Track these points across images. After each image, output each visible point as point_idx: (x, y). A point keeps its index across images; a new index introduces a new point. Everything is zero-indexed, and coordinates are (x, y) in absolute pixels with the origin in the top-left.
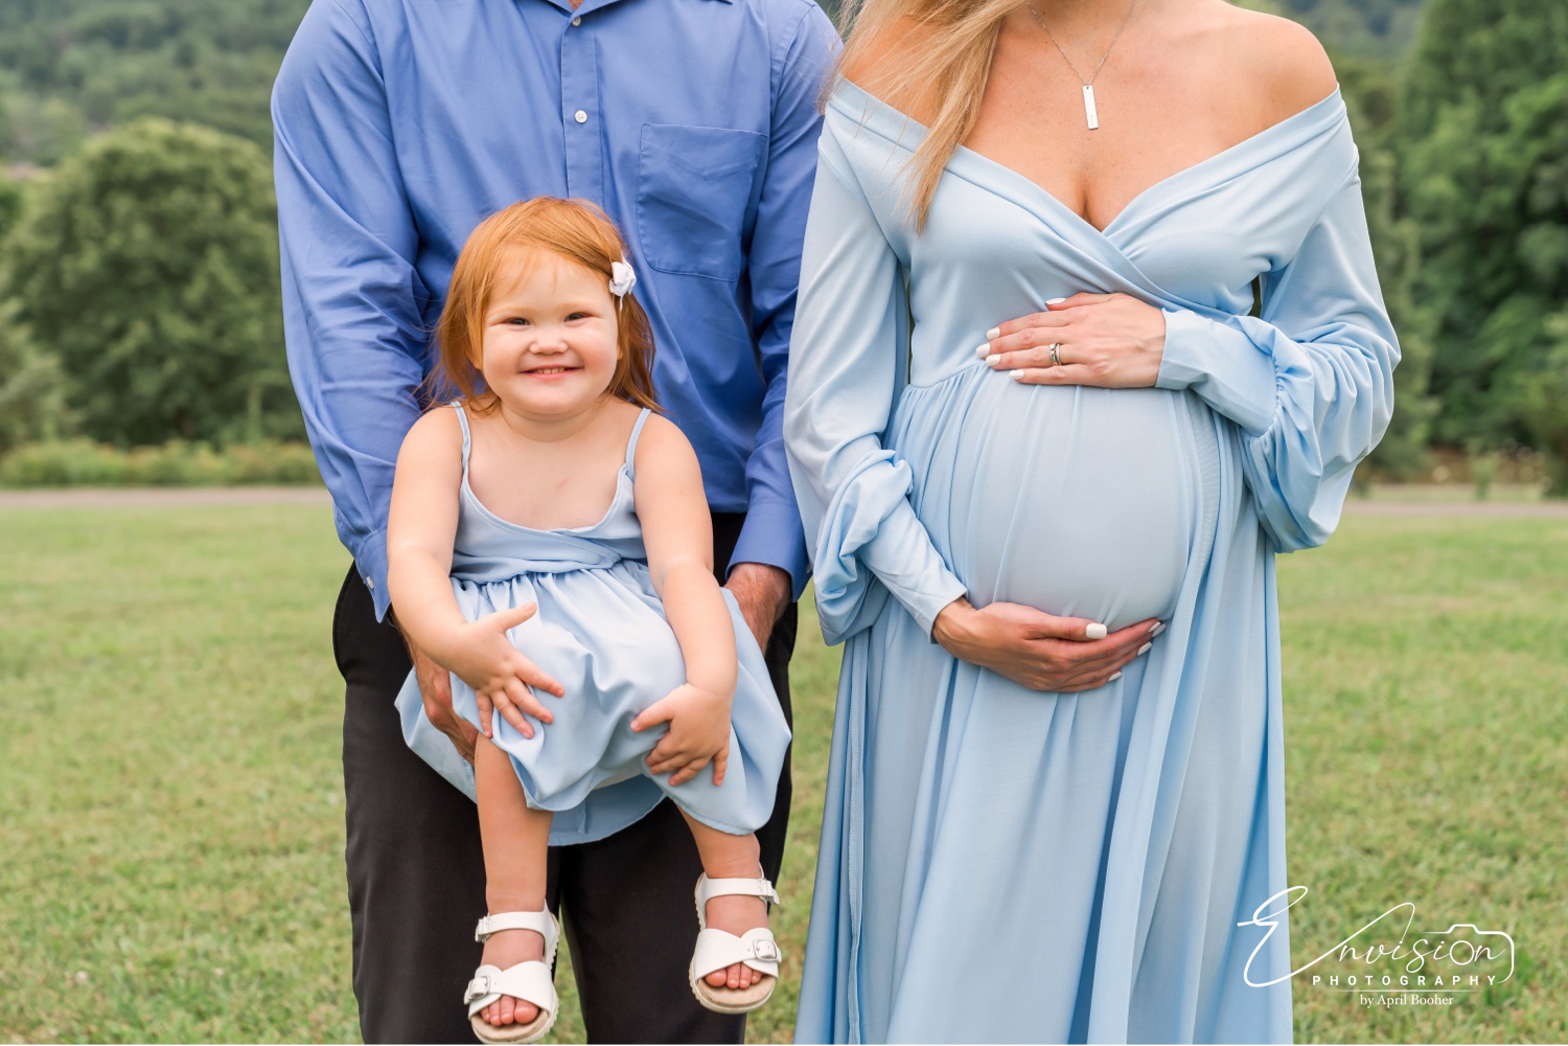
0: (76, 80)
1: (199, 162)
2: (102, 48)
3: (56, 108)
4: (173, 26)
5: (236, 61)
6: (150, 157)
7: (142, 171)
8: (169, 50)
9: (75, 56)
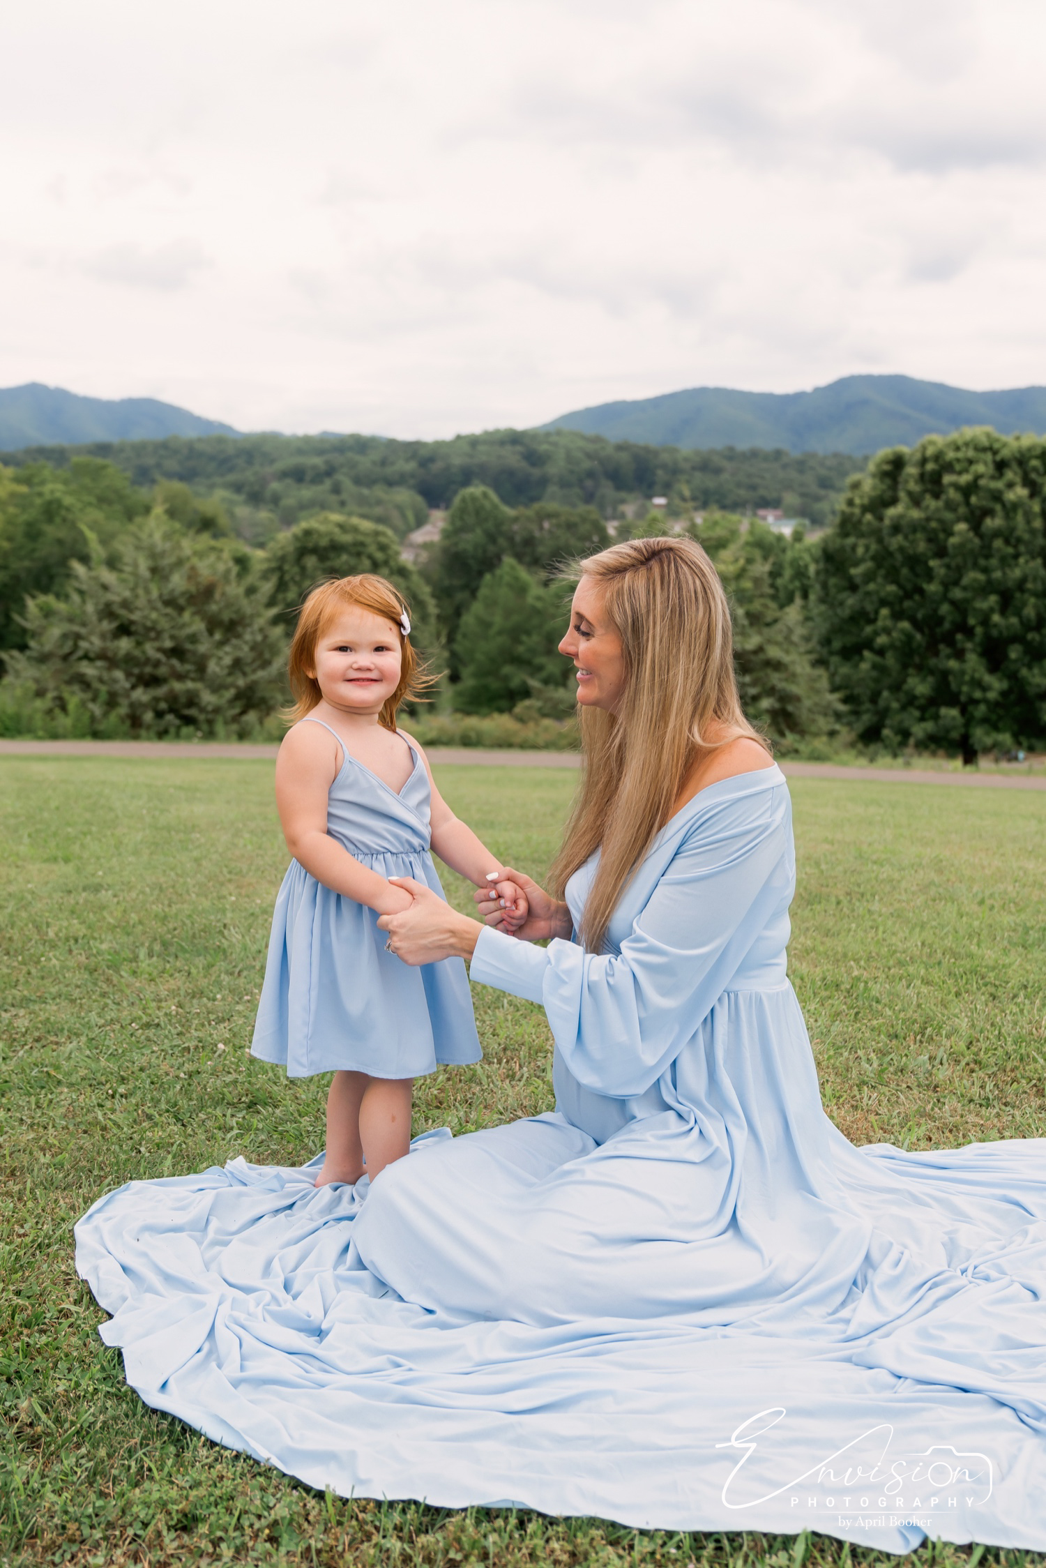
0: (276, 500)
1: (360, 538)
2: (289, 481)
3: (264, 515)
4: (330, 472)
5: (366, 491)
6: (329, 533)
7: (324, 542)
8: (328, 484)
9: (275, 486)
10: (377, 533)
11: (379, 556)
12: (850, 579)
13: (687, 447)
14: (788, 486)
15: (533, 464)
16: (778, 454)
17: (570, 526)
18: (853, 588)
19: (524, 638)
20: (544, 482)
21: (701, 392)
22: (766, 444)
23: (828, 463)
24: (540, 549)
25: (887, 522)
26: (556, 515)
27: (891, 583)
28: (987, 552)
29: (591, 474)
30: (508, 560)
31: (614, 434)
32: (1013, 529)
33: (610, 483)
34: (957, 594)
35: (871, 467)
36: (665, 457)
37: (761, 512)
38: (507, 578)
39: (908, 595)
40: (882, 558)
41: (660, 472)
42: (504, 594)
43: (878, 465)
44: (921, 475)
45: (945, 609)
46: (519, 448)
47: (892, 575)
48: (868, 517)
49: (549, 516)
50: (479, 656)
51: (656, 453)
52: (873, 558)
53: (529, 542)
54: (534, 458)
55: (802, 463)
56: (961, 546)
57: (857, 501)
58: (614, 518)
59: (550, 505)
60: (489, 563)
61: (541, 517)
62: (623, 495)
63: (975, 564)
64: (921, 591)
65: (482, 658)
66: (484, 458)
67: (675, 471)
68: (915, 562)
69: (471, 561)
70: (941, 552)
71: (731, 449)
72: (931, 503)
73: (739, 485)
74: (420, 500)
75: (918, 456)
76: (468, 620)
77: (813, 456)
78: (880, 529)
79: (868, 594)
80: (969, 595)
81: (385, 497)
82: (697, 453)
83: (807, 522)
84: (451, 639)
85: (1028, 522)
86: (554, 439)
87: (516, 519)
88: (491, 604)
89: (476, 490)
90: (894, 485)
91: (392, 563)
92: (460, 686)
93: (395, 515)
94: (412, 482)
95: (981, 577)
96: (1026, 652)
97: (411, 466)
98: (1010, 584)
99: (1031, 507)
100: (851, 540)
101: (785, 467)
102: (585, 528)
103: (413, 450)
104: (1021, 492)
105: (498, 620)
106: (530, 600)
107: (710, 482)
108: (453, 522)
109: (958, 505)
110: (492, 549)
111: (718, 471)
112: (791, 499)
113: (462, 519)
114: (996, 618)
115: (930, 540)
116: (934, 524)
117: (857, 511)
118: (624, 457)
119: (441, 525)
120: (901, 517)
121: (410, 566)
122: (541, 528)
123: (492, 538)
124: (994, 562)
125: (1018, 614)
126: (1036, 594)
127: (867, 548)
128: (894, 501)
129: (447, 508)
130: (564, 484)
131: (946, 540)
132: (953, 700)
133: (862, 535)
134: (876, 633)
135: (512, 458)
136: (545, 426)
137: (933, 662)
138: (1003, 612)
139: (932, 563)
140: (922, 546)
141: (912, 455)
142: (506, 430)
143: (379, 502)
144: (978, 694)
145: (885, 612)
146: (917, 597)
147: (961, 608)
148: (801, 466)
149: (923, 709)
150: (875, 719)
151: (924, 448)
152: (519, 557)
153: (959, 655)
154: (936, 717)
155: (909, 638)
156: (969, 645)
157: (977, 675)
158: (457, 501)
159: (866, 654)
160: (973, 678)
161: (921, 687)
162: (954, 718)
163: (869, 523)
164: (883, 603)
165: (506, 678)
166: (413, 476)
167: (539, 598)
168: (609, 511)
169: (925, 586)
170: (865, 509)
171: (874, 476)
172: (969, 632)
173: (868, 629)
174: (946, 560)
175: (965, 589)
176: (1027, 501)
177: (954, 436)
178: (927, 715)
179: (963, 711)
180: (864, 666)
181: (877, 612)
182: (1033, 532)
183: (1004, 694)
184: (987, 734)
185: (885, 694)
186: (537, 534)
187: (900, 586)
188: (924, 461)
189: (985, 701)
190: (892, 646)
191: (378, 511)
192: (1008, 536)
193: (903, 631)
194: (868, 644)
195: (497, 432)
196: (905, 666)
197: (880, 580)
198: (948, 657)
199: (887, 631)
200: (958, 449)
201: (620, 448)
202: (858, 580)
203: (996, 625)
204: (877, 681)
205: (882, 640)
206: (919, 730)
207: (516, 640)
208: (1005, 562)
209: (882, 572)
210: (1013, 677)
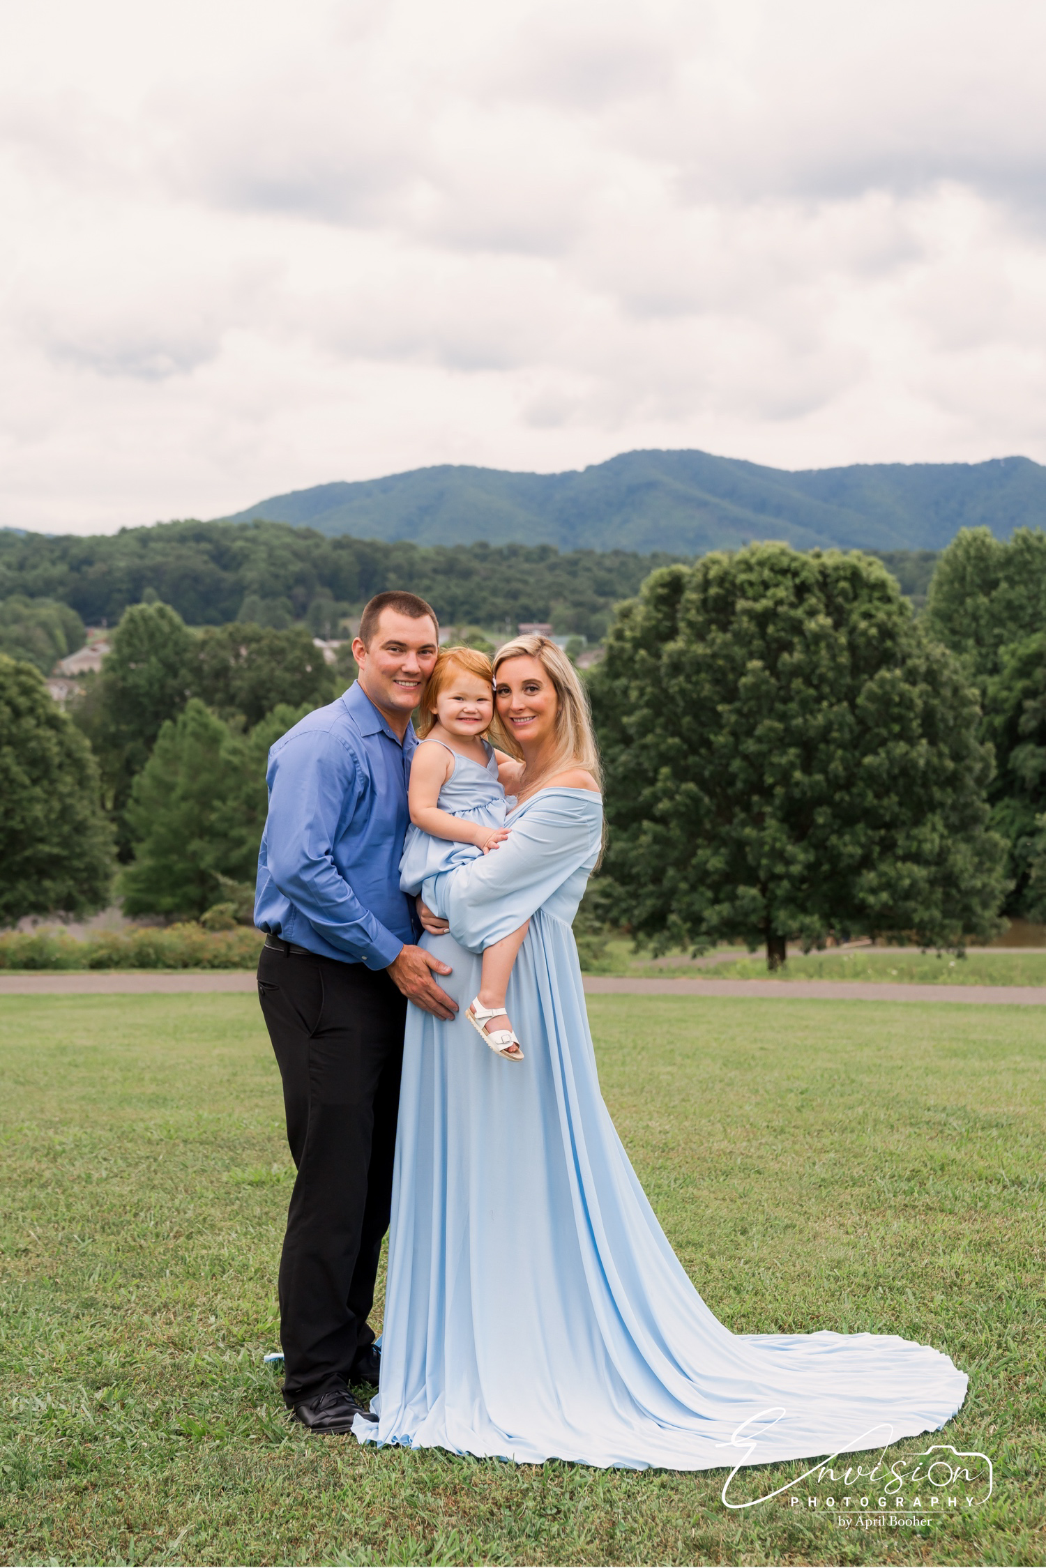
10: (19, 672)
11: (23, 702)
12: (622, 729)
13: (428, 542)
14: (558, 595)
15: (225, 567)
16: (544, 551)
17: (276, 653)
18: (627, 740)
19: (217, 803)
20: (239, 590)
21: (444, 471)
22: (529, 539)
23: (608, 563)
24: (237, 683)
25: (665, 659)
26: (257, 639)
27: (673, 735)
28: (784, 694)
29: (301, 579)
30: (195, 702)
31: (330, 527)
32: (816, 666)
33: (327, 591)
34: (750, 746)
35: (645, 590)
36: (398, 558)
37: (524, 627)
38: (192, 726)
39: (694, 750)
40: (658, 704)
41: (392, 576)
42: (189, 746)
43: (652, 589)
44: (704, 602)
45: (736, 764)
46: (205, 546)
47: (673, 726)
48: (642, 652)
49: (248, 640)
50: (158, 829)
51: (386, 552)
52: (648, 704)
53: (222, 672)
54: (226, 558)
55: (574, 563)
56: (755, 686)
57: (628, 634)
58: (332, 636)
59: (252, 627)
60: (168, 705)
61: (236, 641)
62: (344, 605)
63: (771, 710)
64: (708, 744)
65: (162, 830)
66: (159, 559)
67: (410, 574)
68: (699, 708)
69: (145, 701)
70: (731, 695)
71: (484, 546)
72: (719, 637)
73: (495, 592)
74: (72, 614)
75: (699, 578)
76: (142, 781)
77: (590, 553)
78: (658, 668)
79: (644, 747)
80: (764, 747)
81: (26, 612)
82: (440, 551)
83: (583, 639)
84: (119, 804)
85: (833, 657)
86: (250, 533)
87: (204, 644)
88: (171, 759)
89: (149, 608)
90: (671, 617)
91: (40, 711)
92: (132, 868)
93: (39, 634)
94: (61, 590)
95: (779, 726)
96: (835, 816)
97: (60, 569)
98: (812, 733)
99: (836, 639)
100: (622, 681)
101: (552, 568)
102: (293, 655)
103: (62, 547)
104: (824, 621)
105: (181, 780)
106: (223, 754)
107: (457, 589)
108: (119, 650)
109: (752, 637)
110: (172, 683)
111: (466, 574)
112: (560, 609)
113: (130, 644)
114: (798, 775)
115: (716, 682)
116: (721, 662)
117: (628, 646)
118: (345, 556)
119: (105, 650)
120: (682, 653)
121: (62, 712)
122: (237, 656)
123: (172, 670)
124: (793, 706)
125: (824, 771)
126: (841, 745)
127: (642, 692)
128: (672, 634)
129: (111, 625)
130: (266, 593)
131: (736, 681)
132: (751, 878)
133: (635, 676)
134: (656, 799)
135: (197, 560)
136: (239, 515)
137: (724, 829)
138: (807, 770)
139: (720, 708)
140: (707, 690)
141: (693, 575)
142: (187, 521)
143: (17, 619)
144: (779, 869)
145: (665, 770)
146: (703, 751)
147: (756, 763)
148: (572, 566)
149: (716, 887)
150: (659, 903)
151: (706, 568)
152: (207, 696)
153: (758, 821)
154: (733, 898)
155: (696, 800)
156: (768, 809)
157: (778, 845)
158: (123, 620)
159: (646, 824)
160: (773, 848)
161: (716, 862)
162: (754, 899)
163: (643, 660)
164: (664, 759)
165: (195, 856)
166: (62, 583)
167: (235, 752)
168: (327, 627)
169: (712, 737)
170: (638, 644)
171: (647, 602)
172: (767, 793)
173: (647, 792)
174: (737, 704)
175: (760, 740)
176: (831, 631)
177: (742, 553)
178: (722, 895)
179: (764, 891)
180: (645, 839)
181: (656, 771)
182: (838, 668)
183: (812, 867)
184: (793, 917)
185: (671, 872)
186: (232, 662)
187: (685, 739)
188: (706, 584)
189: (788, 876)
190: (676, 813)
191: (16, 630)
192: (807, 673)
193: (688, 794)
194: (646, 812)
195: (175, 524)
196: (692, 836)
197: (658, 731)
198: (744, 824)
199: (669, 795)
200: (749, 568)
201: (338, 545)
202: (632, 731)
203: (797, 784)
204: (659, 856)
205: (664, 805)
206: (712, 915)
207: (206, 805)
208: (807, 707)
209: (661, 720)
210: (820, 846)
